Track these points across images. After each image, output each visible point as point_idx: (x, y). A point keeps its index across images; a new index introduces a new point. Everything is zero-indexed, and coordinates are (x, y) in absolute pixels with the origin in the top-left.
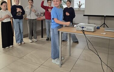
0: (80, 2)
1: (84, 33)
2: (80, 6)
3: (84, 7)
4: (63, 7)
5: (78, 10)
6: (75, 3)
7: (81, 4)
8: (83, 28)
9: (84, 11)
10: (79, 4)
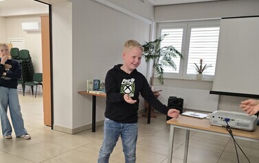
0: (201, 61)
1: (230, 132)
2: (200, 71)
3: (213, 74)
4: (162, 69)
5: (195, 79)
6: (189, 62)
7: (203, 66)
8: (227, 120)
9: (212, 82)
10: (199, 65)
